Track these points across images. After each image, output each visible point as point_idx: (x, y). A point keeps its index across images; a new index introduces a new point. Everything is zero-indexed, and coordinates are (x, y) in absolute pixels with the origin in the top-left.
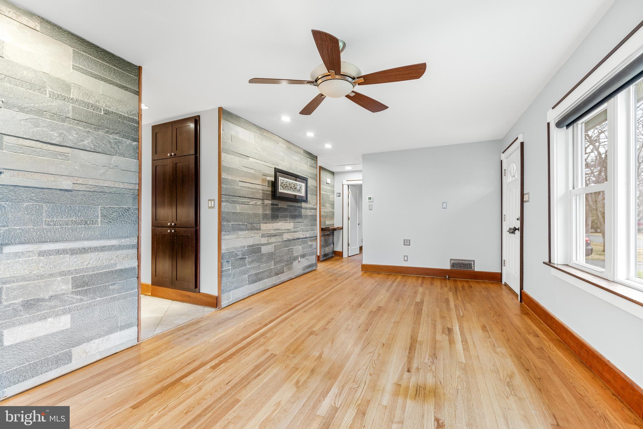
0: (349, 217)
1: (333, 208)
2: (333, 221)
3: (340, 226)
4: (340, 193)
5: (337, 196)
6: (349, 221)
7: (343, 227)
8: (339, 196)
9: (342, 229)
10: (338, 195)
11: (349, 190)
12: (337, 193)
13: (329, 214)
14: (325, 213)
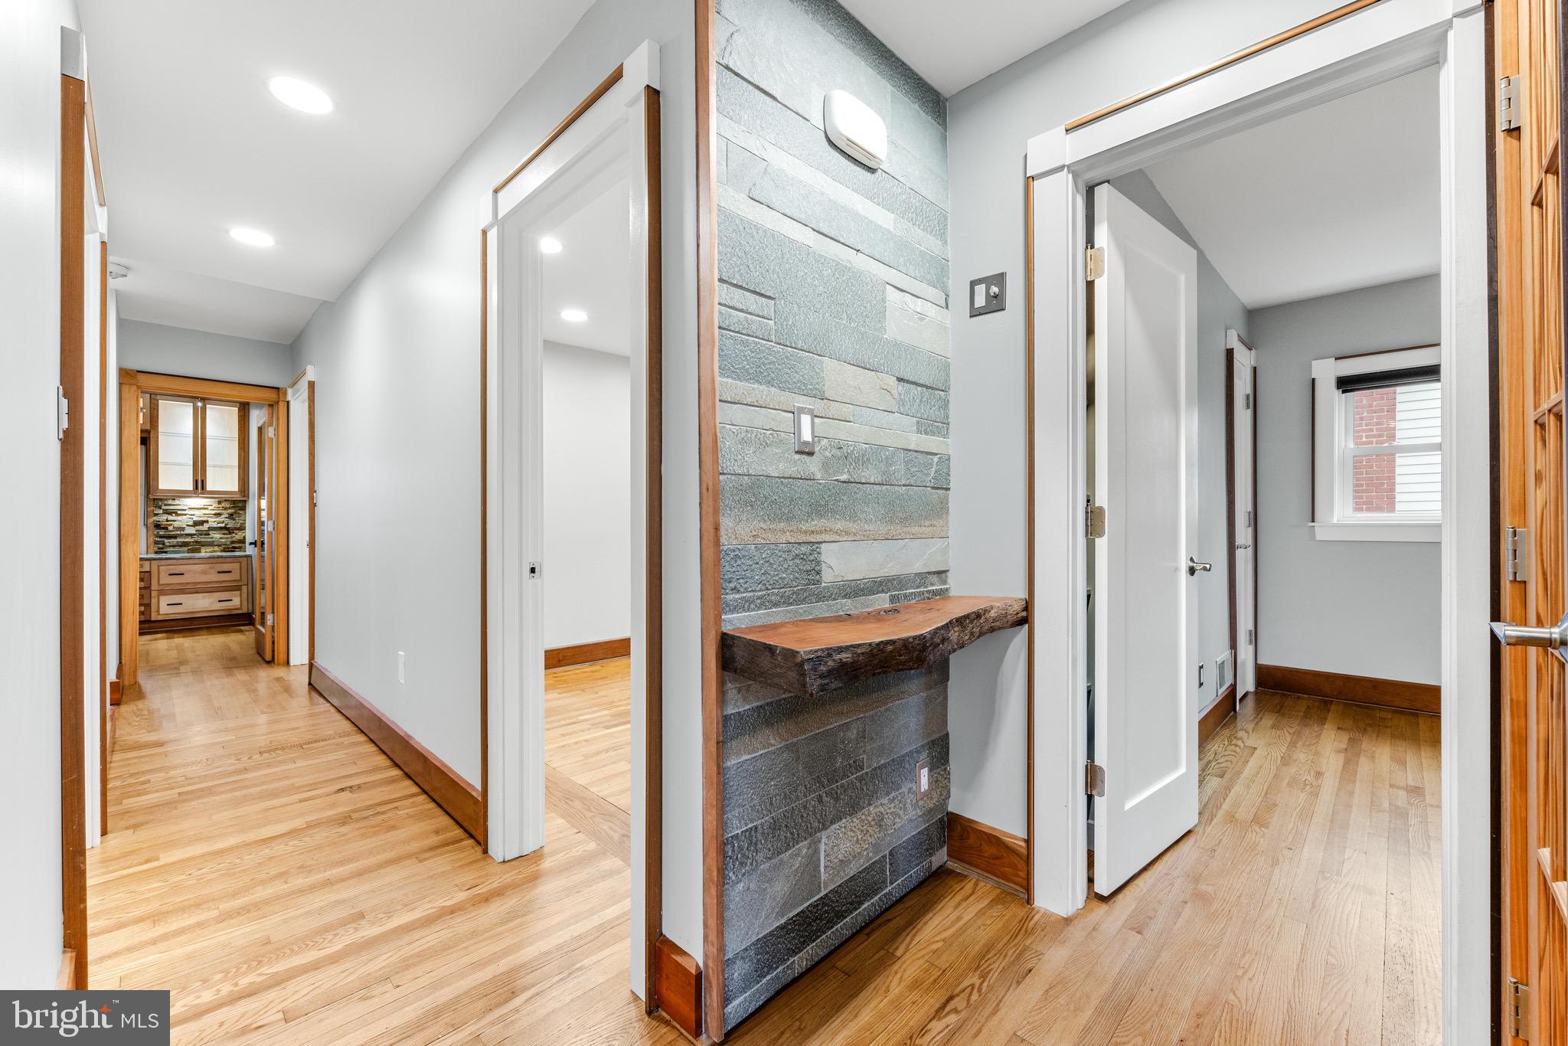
0: (1101, 500)
1: (938, 425)
2: (939, 544)
3: (1007, 592)
4: (1000, 279)
5: (975, 313)
6: (1102, 544)
7: (1028, 606)
8: (996, 304)
9: (1024, 618)
10: (980, 301)
11: (1102, 235)
12: (973, 284)
13: (871, 474)
14: (813, 466)
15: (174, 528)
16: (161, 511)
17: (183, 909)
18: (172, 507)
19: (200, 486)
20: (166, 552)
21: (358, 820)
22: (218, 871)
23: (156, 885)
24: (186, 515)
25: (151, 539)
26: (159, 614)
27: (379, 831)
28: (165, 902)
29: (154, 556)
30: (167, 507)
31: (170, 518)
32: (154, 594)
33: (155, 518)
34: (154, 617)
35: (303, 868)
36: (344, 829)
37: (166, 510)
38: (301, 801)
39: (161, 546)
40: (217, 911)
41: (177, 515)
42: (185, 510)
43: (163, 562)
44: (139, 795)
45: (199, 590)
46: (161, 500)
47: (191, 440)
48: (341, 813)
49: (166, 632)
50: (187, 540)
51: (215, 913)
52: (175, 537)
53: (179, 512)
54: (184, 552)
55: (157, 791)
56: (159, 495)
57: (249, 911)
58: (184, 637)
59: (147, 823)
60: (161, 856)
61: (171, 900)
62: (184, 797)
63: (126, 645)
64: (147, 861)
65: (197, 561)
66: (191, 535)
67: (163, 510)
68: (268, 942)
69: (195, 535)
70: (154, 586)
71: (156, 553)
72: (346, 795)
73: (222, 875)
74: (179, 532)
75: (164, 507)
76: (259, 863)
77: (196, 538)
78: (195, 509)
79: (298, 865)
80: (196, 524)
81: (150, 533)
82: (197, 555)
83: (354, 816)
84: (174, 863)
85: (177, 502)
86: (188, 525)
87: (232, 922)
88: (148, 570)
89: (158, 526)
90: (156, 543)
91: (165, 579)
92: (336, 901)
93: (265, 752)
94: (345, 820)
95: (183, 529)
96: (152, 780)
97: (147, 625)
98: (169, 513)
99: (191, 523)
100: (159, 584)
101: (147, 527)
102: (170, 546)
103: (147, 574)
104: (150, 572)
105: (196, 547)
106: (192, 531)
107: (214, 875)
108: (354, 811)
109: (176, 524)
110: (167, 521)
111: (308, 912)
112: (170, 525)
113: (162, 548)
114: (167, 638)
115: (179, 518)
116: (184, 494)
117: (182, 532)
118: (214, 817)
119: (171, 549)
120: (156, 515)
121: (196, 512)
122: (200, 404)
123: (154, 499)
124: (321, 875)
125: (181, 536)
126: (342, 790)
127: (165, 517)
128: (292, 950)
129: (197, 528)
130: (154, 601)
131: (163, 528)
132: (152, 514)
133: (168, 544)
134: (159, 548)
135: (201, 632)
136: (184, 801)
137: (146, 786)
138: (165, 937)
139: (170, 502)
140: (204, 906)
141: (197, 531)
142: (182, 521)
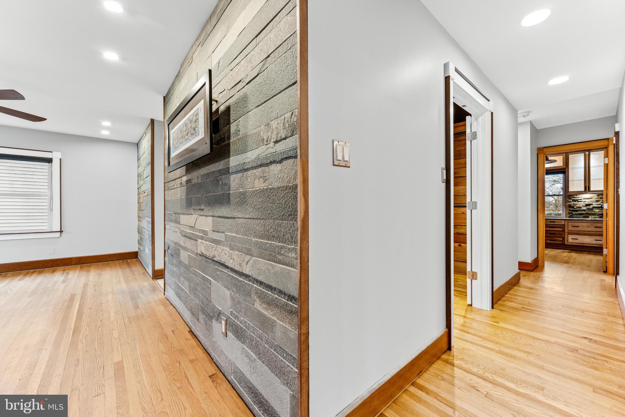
15: (577, 207)
16: (571, 200)
17: (492, 341)
18: (576, 199)
19: (587, 189)
20: (573, 217)
21: (579, 354)
22: (511, 338)
23: (492, 330)
24: (582, 201)
25: (567, 212)
26: (568, 242)
27: (586, 365)
28: (490, 336)
29: (568, 218)
30: (573, 199)
31: (575, 203)
32: (566, 234)
33: (569, 203)
34: (566, 243)
35: (538, 356)
36: (569, 353)
37: (573, 200)
38: (562, 332)
39: (571, 214)
40: (499, 349)
41: (578, 202)
42: (582, 199)
43: (570, 221)
44: (511, 302)
45: (586, 234)
46: (571, 196)
47: (583, 170)
48: (575, 347)
49: (570, 250)
50: (582, 212)
51: (498, 349)
52: (577, 211)
53: (579, 200)
54: (581, 217)
55: (517, 303)
56: (569, 194)
57: (507, 356)
58: (576, 253)
59: (506, 311)
60: (500, 323)
61: (491, 337)
62: (522, 309)
63: (540, 251)
64: (496, 322)
65: (585, 222)
66: (584, 210)
67: (572, 200)
68: (503, 370)
69: (586, 210)
70: (566, 231)
71: (569, 217)
72: (586, 341)
73: (511, 340)
74: (579, 209)
75: (572, 199)
76: (525, 344)
77: (587, 212)
78: (586, 198)
79: (538, 354)
80: (587, 205)
81: (567, 209)
82: (587, 219)
83: (580, 351)
84: (501, 327)
85: (578, 196)
86: (583, 206)
87: (501, 356)
88: (564, 224)
89: (570, 206)
90: (569, 213)
91: (571, 228)
92: (538, 376)
93: (565, 307)
94: (575, 350)
95: (581, 208)
96: (518, 299)
97: (564, 246)
98: (575, 201)
99: (584, 205)
100: (568, 230)
101: (566, 207)
102: (575, 215)
103: (563, 225)
104: (564, 225)
105: (587, 215)
106: (585, 208)
107: (508, 338)
108: (582, 349)
109: (578, 205)
110: (574, 204)
111: (525, 371)
112: (575, 206)
113: (572, 216)
114: (569, 252)
115: (579, 203)
116: (580, 193)
117: (580, 209)
118: (525, 320)
119: (576, 216)
120: (569, 202)
121: (587, 200)
122: (587, 153)
123: (568, 196)
124: (542, 363)
125: (580, 210)
126: (585, 338)
127: (573, 203)
128: (508, 378)
129: (587, 207)
130: (566, 236)
131: (572, 207)
132: (567, 202)
133: (574, 214)
134: (570, 215)
135: (585, 253)
136: (523, 310)
137: (515, 300)
138: (481, 346)
139: (575, 196)
140: (498, 345)
141: (587, 208)
142: (581, 204)
